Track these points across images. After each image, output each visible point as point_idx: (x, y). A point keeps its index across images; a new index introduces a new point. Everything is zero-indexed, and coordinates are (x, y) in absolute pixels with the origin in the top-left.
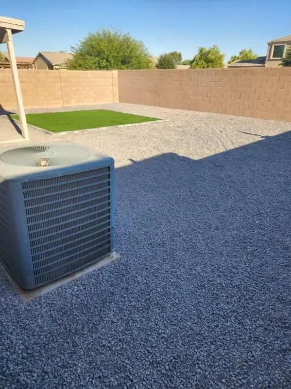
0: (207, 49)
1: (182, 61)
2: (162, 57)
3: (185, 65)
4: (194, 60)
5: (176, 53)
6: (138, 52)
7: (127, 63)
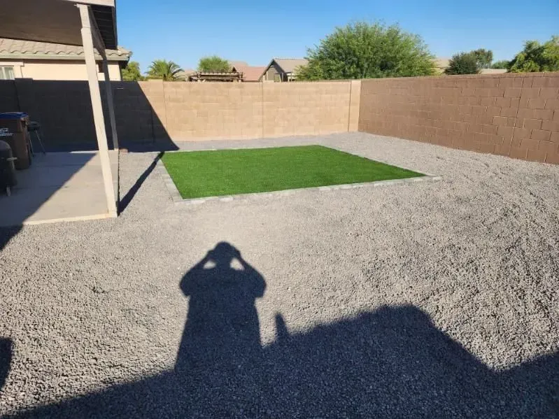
0: (541, 44)
1: (493, 63)
2: (456, 58)
3: (498, 68)
4: (514, 61)
5: (483, 51)
6: (412, 52)
7: (389, 69)
